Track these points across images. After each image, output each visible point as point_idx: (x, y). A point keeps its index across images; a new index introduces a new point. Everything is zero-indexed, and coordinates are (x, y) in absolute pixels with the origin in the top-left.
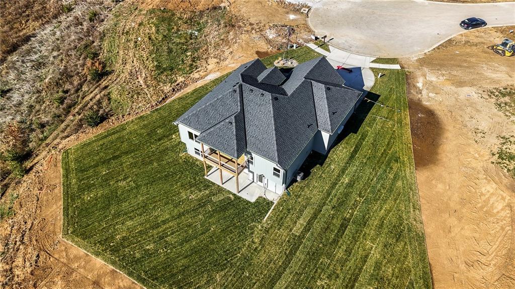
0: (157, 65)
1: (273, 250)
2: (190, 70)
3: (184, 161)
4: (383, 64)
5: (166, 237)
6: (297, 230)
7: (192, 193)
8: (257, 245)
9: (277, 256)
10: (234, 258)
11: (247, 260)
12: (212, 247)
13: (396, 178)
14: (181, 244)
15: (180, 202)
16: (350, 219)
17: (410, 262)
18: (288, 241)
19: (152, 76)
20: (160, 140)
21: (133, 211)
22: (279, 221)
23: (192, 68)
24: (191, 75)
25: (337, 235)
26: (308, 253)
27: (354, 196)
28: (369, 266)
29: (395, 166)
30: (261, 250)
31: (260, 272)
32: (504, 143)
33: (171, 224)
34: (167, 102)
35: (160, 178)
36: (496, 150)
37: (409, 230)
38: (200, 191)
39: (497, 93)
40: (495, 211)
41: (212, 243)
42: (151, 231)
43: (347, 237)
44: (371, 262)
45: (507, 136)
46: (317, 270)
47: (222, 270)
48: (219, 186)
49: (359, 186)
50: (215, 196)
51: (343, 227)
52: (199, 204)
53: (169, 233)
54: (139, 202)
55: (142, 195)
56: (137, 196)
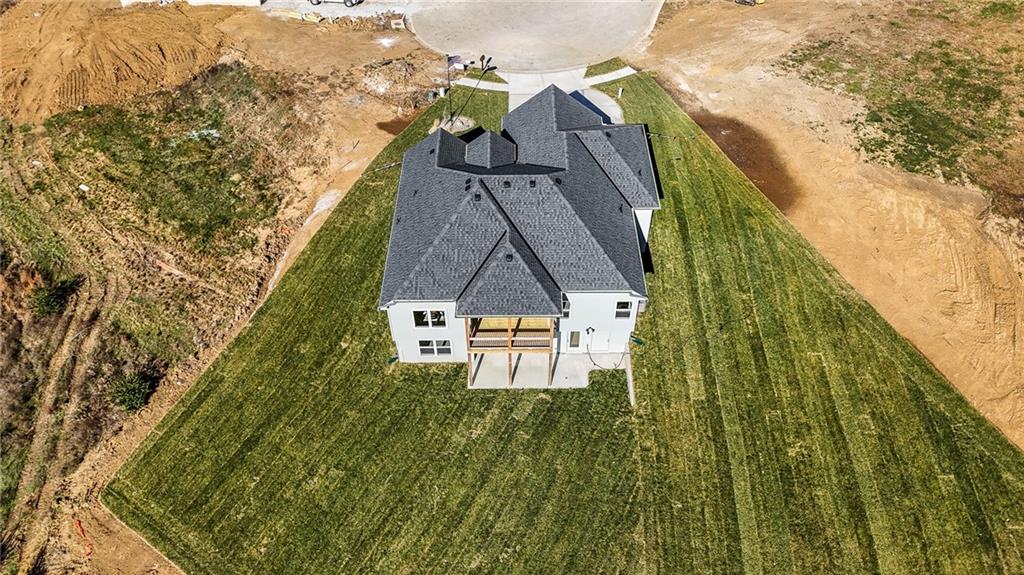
0: (181, 226)
1: (686, 443)
2: (267, 207)
3: (405, 379)
4: (604, 73)
5: (492, 527)
6: (696, 390)
7: (470, 428)
8: (656, 450)
9: (700, 450)
10: (637, 492)
11: (659, 482)
12: (586, 496)
13: (769, 241)
14: (530, 524)
15: (461, 453)
16: (757, 333)
17: (882, 351)
18: (698, 416)
19: (191, 251)
20: (319, 364)
21: (386, 520)
22: (658, 393)
23: (270, 202)
24: (279, 216)
25: (759, 368)
26: (742, 418)
27: (736, 296)
28: (837, 388)
29: (753, 222)
30: (667, 454)
31: (694, 490)
32: (856, 129)
33: (480, 500)
34: (270, 288)
35: (386, 433)
36: (856, 143)
37: (847, 307)
38: (482, 416)
39: (791, 63)
40: (920, 226)
41: (579, 489)
42: (455, 534)
43: (775, 362)
44: (834, 381)
45: (852, 118)
46: (773, 435)
47: (635, 523)
48: (507, 391)
49: (729, 278)
50: (516, 410)
51: (757, 350)
52: (501, 439)
53: (491, 518)
54: (383, 497)
55: (378, 482)
56: (367, 489)
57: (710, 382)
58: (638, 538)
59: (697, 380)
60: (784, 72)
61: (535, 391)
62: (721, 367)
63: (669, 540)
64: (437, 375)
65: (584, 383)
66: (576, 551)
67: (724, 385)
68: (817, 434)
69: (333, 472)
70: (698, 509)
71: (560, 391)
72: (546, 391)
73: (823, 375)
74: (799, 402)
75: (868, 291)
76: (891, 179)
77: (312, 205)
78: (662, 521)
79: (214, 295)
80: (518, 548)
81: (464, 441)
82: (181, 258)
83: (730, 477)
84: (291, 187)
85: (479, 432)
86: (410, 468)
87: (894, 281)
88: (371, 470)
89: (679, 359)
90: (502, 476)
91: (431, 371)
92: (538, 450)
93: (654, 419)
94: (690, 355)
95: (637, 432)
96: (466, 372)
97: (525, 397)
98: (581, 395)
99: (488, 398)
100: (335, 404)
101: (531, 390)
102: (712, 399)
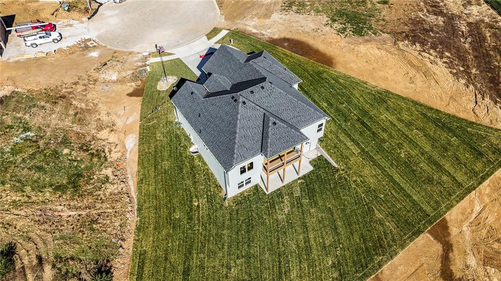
1: (366, 171)
5: (324, 244)
8: (359, 180)
9: (373, 171)
10: (365, 199)
11: (368, 191)
12: (348, 211)
14: (338, 234)
15: (287, 222)
16: (359, 118)
18: (363, 159)
20: (190, 219)
25: (369, 130)
26: (378, 152)
30: (364, 179)
31: (382, 187)
32: (331, 26)
33: (311, 236)
36: (336, 32)
38: (283, 202)
41: (344, 210)
43: (373, 125)
45: (327, 23)
46: (392, 153)
48: (284, 186)
50: (294, 193)
51: (363, 123)
53: (321, 241)
54: (270, 259)
55: (262, 253)
56: (260, 260)
57: (358, 144)
58: (379, 216)
59: (352, 145)
60: (287, 13)
61: (296, 181)
62: (356, 137)
63: (389, 210)
64: (249, 195)
65: (311, 168)
66: (362, 234)
67: (363, 143)
68: (405, 144)
69: (238, 262)
70: (390, 193)
71: (304, 176)
72: (299, 179)
73: (391, 122)
74: (391, 136)
75: (382, 86)
76: (358, 41)
77: (124, 147)
78: (382, 205)
79: (106, 214)
80: (341, 246)
81: (284, 216)
82: (69, 205)
83: (390, 176)
84: (104, 143)
85: (287, 209)
86: (271, 240)
87: (387, 78)
88: (255, 250)
89: (340, 141)
90: (311, 222)
91: (245, 195)
92: (316, 204)
93: (349, 168)
94: (342, 137)
95: (346, 176)
96: (260, 187)
97: (293, 185)
98: (314, 174)
99: (279, 193)
100: (214, 232)
101: (293, 181)
102: (363, 150)
